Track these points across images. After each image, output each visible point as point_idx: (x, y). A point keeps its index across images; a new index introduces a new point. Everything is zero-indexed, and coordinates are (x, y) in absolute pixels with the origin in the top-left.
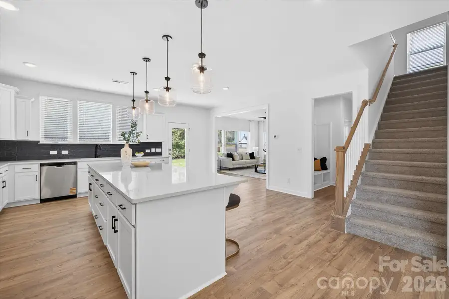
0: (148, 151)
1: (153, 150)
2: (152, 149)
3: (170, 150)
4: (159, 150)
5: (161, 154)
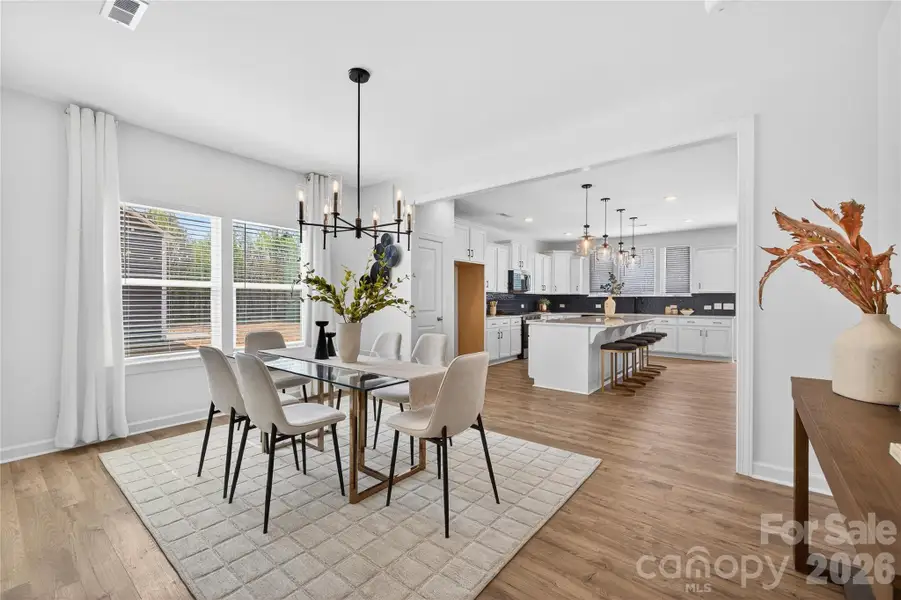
0: (707, 307)
1: (718, 306)
2: (715, 304)
4: (728, 306)
5: (732, 313)
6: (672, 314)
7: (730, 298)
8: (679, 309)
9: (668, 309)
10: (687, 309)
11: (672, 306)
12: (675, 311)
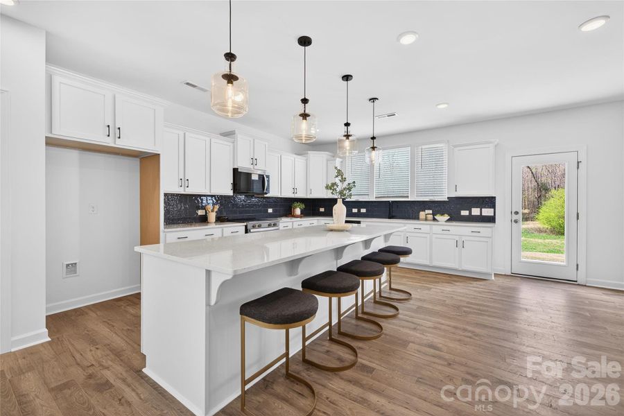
0: (465, 213)
1: (476, 211)
2: (473, 209)
3: (517, 213)
4: (487, 212)
5: (491, 219)
6: (426, 220)
7: (490, 202)
8: (434, 214)
9: (422, 214)
10: (442, 214)
11: (427, 212)
12: (430, 217)
